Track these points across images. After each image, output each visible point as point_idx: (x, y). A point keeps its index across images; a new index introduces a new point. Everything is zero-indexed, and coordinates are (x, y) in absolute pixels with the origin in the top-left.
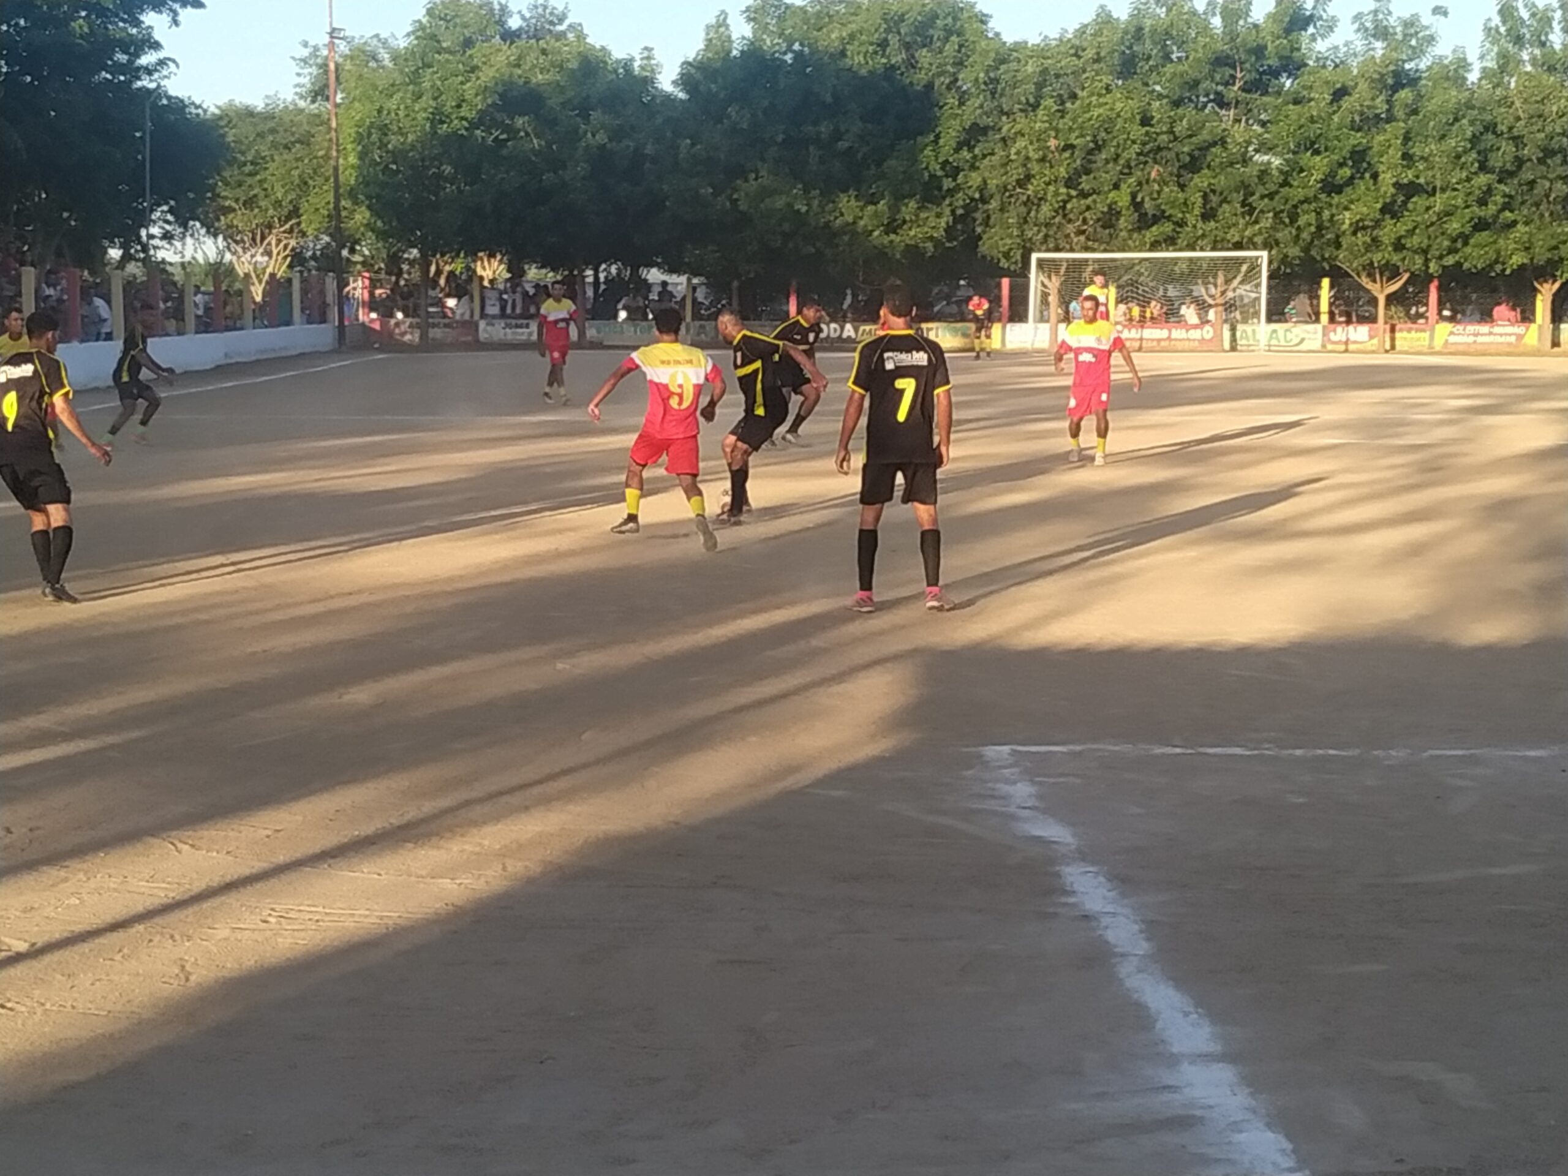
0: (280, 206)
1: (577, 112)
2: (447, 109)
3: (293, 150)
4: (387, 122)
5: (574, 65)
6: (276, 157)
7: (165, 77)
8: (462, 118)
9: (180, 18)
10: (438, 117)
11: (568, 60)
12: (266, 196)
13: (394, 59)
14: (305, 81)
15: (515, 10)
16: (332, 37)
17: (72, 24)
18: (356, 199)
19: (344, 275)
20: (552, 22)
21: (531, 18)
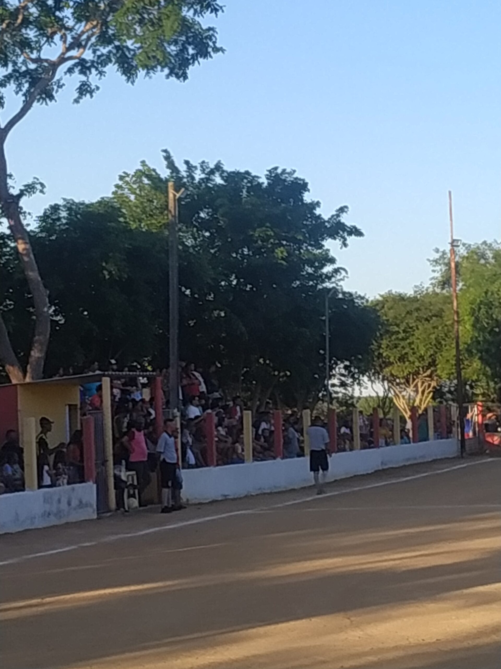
0: (423, 360)
3: (431, 322)
4: (491, 300)
6: (419, 327)
7: (341, 280)
9: (348, 243)
12: (414, 353)
14: (437, 275)
16: (453, 246)
17: (276, 251)
18: (472, 353)
19: (465, 405)
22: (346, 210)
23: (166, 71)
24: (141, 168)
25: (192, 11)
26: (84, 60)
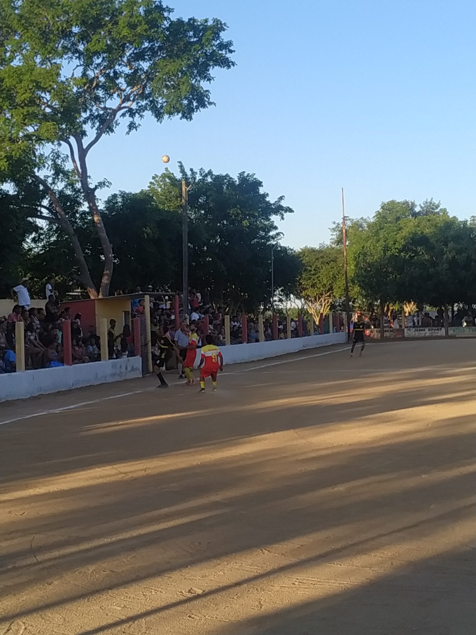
0: (326, 286)
1: (443, 243)
2: (390, 245)
3: (330, 264)
4: (366, 251)
5: (441, 225)
6: (323, 267)
7: (280, 239)
8: (396, 249)
9: (284, 217)
10: (386, 249)
11: (439, 223)
12: (320, 283)
13: (369, 226)
14: (334, 237)
15: (418, 204)
16: (344, 220)
17: (243, 222)
18: (354, 282)
19: (350, 313)
20: (433, 209)
21: (425, 207)
22: (283, 198)
23: (180, 115)
24: (165, 172)
25: (194, 80)
26: (131, 109)
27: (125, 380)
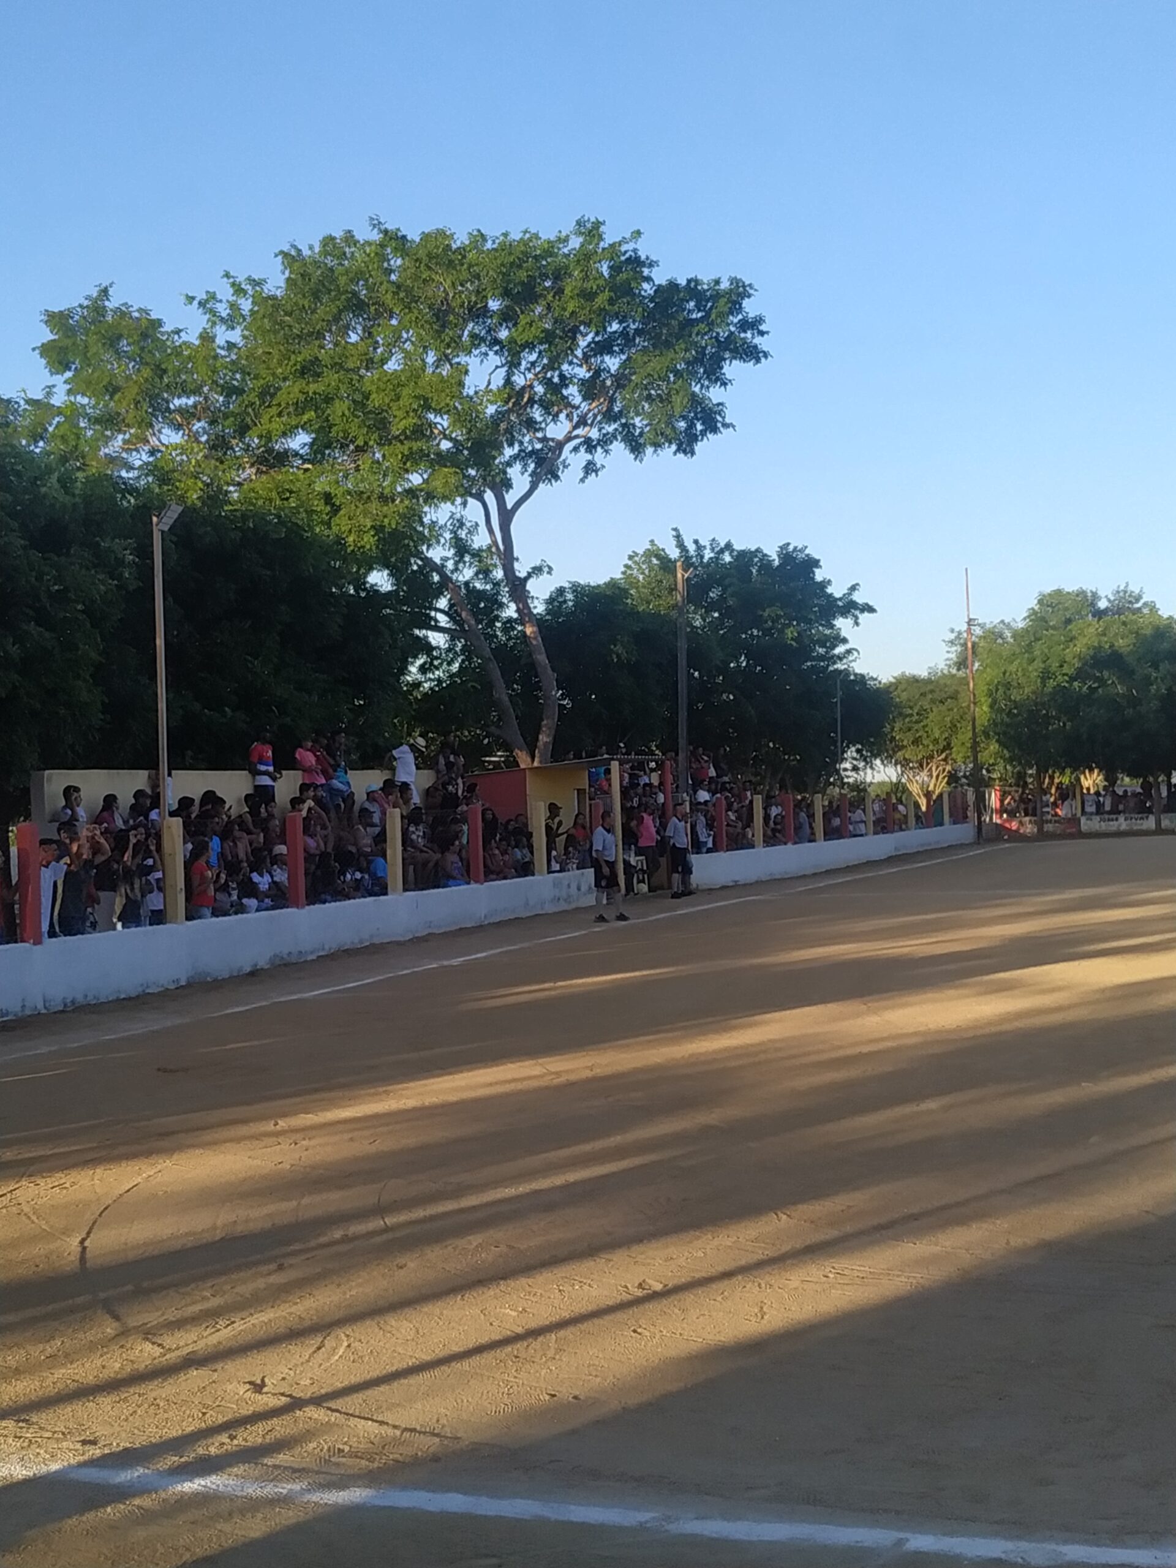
0: (938, 743)
1: (1149, 664)
2: (1053, 669)
3: (946, 704)
4: (1010, 680)
5: (1148, 631)
6: (934, 709)
7: (853, 661)
8: (1064, 675)
9: (860, 621)
10: (1046, 675)
11: (1142, 628)
12: (928, 736)
13: (1014, 636)
14: (953, 656)
15: (1103, 596)
16: (969, 625)
17: (786, 631)
18: (989, 735)
19: (981, 789)
20: (1130, 602)
21: (1115, 600)
22: (858, 588)
23: (674, 447)
24: (650, 547)
25: (701, 386)
26: (590, 438)
27: (577, 909)
